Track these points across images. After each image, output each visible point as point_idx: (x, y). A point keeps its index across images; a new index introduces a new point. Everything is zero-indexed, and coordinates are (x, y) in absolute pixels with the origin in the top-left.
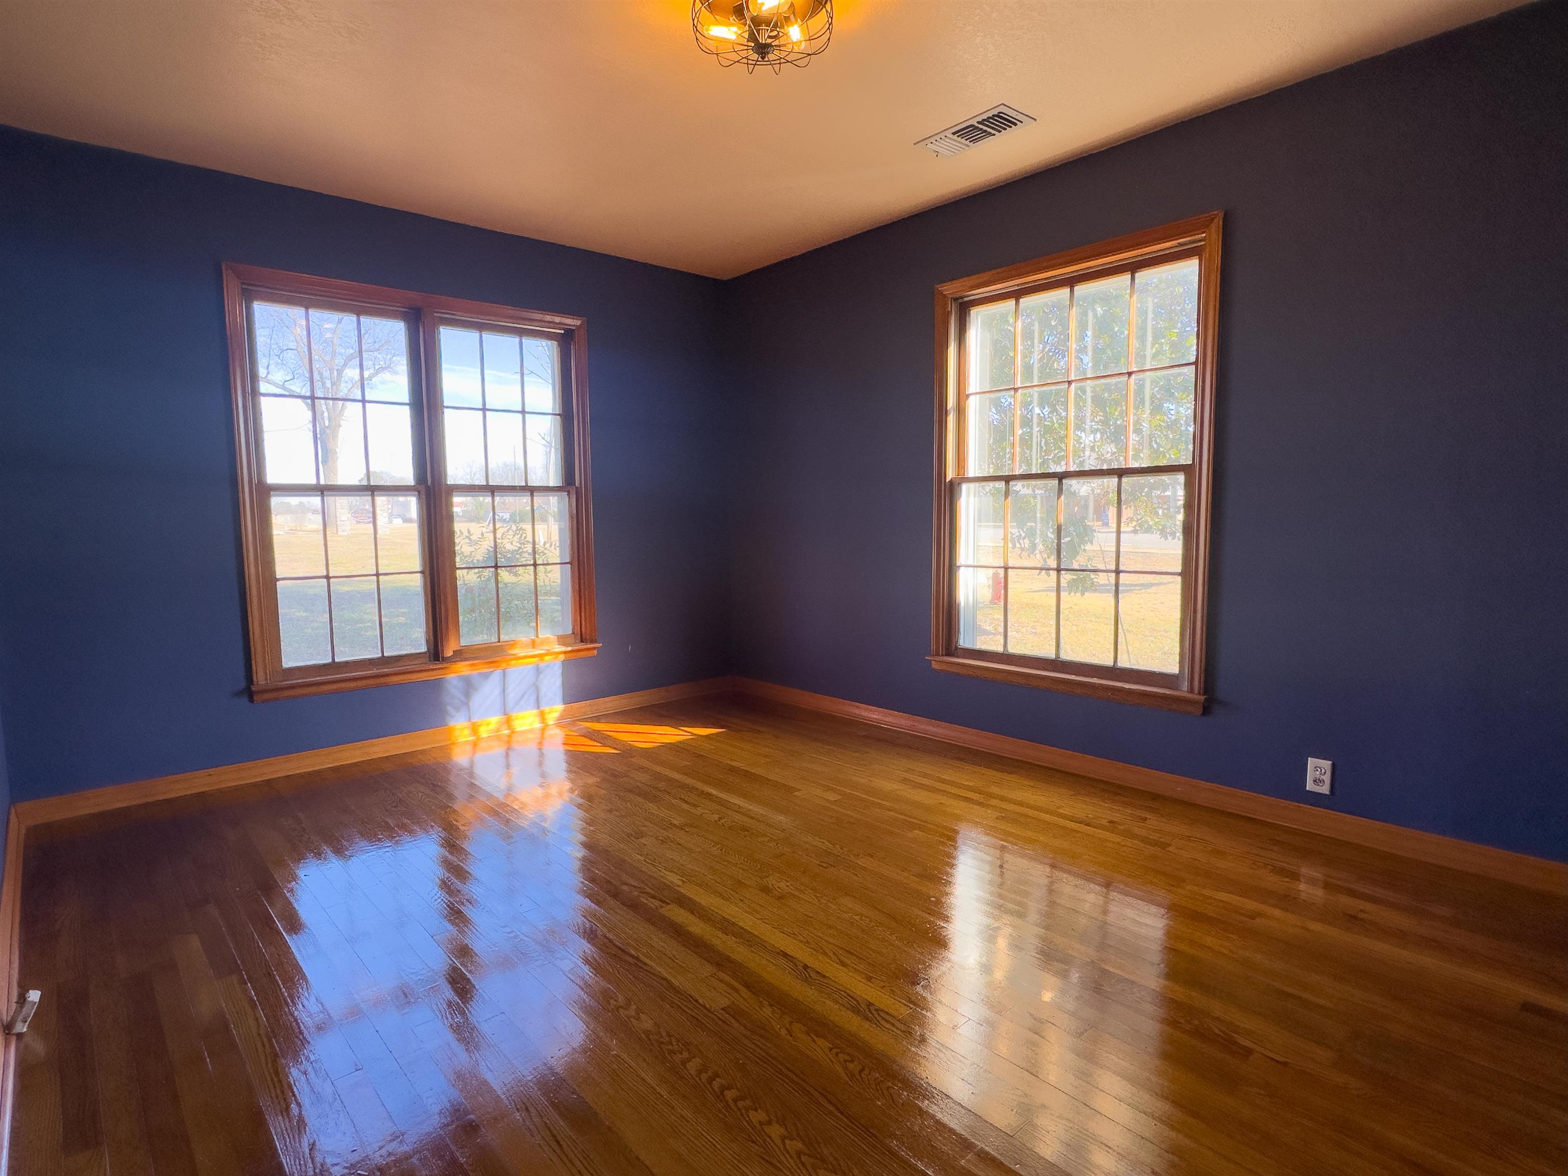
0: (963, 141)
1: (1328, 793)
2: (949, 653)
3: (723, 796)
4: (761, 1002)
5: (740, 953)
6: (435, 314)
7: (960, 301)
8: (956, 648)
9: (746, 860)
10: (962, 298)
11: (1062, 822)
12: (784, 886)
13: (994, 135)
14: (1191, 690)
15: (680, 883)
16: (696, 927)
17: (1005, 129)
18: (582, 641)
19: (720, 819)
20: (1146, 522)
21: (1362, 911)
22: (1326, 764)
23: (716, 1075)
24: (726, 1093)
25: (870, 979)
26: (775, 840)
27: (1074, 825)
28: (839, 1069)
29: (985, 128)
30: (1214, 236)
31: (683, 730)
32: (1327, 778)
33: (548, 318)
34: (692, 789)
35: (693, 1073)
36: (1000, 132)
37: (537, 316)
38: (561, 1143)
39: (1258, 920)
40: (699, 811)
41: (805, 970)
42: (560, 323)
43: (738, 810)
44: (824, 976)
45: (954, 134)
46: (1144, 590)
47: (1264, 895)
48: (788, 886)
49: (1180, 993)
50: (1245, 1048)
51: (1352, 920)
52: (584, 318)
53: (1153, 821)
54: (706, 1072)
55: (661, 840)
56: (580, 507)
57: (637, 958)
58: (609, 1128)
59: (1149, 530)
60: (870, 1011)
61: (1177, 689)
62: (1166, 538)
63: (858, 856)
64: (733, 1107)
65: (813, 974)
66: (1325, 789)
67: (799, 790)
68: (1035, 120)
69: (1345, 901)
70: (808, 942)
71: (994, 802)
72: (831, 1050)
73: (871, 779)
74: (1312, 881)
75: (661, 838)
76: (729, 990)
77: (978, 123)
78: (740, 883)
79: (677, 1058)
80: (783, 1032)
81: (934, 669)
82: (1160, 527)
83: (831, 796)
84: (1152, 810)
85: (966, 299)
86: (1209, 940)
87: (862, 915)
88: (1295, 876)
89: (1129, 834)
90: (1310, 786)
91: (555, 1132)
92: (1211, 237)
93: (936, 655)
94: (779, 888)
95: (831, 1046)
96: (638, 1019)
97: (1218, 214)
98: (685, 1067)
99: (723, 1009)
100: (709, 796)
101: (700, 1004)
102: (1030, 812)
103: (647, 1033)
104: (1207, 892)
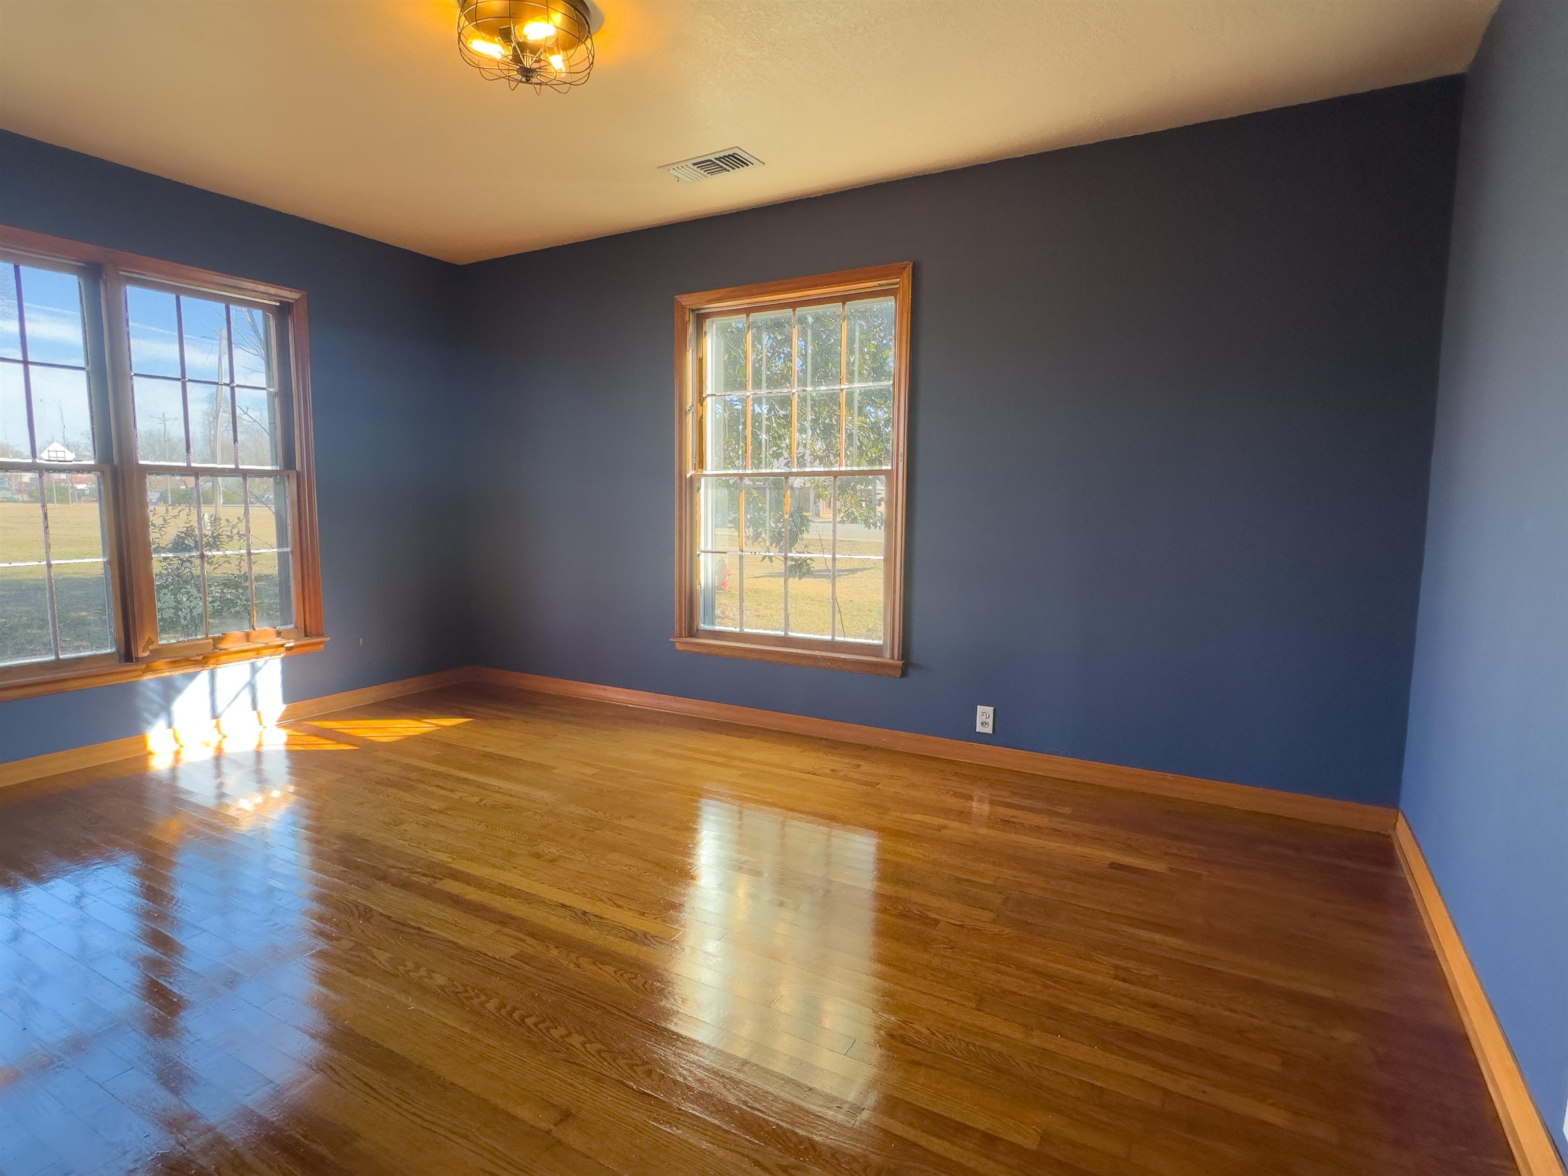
0: (702, 171)
1: (991, 732)
2: (691, 635)
3: (480, 779)
4: (547, 946)
5: (520, 910)
6: (120, 272)
7: (698, 312)
8: (698, 630)
9: (513, 833)
10: (699, 309)
11: (794, 774)
12: (554, 850)
13: (729, 171)
14: (892, 658)
15: (450, 860)
16: (473, 894)
17: (738, 167)
18: (306, 636)
19: (481, 800)
20: (853, 513)
21: (1013, 816)
22: (990, 710)
23: (515, 1009)
24: (526, 1020)
25: (643, 914)
26: (539, 814)
27: (803, 776)
28: (626, 986)
29: (721, 164)
30: (906, 282)
31: (425, 722)
32: (990, 721)
33: (261, 288)
34: (446, 777)
35: (494, 1011)
36: (734, 169)
37: (249, 285)
38: (374, 1087)
39: (944, 832)
40: (457, 795)
41: (585, 915)
42: (275, 295)
43: (499, 791)
44: (602, 918)
45: (694, 164)
46: (851, 575)
47: (947, 812)
48: (558, 850)
49: (889, 889)
50: (935, 920)
51: (1006, 823)
52: (304, 293)
53: (865, 767)
54: (505, 1008)
55: (423, 825)
56: (302, 493)
57: (419, 929)
58: (420, 1067)
59: (854, 520)
60: (646, 938)
61: (881, 657)
62: (870, 528)
63: (620, 818)
64: (536, 1030)
65: (591, 917)
66: (989, 730)
67: (555, 768)
68: (764, 164)
69: (1003, 811)
70: (584, 893)
71: (734, 763)
72: (616, 972)
73: (623, 752)
74: (981, 800)
75: (421, 823)
76: (516, 941)
77: (716, 159)
78: (510, 853)
79: (476, 1001)
80: (572, 966)
81: (677, 650)
82: (864, 518)
83: (589, 771)
84: (864, 758)
85: (702, 311)
86: (908, 850)
87: (630, 865)
88: (970, 798)
89: (846, 778)
90: (979, 728)
91: (365, 1080)
92: (904, 282)
93: (679, 637)
94: (550, 853)
95: (615, 969)
96: (431, 978)
97: (908, 264)
98: (484, 1007)
99: (512, 957)
100: (466, 781)
101: (490, 957)
102: (767, 768)
103: (442, 988)
104: (906, 816)
